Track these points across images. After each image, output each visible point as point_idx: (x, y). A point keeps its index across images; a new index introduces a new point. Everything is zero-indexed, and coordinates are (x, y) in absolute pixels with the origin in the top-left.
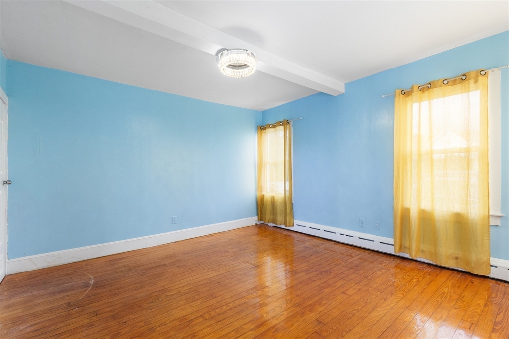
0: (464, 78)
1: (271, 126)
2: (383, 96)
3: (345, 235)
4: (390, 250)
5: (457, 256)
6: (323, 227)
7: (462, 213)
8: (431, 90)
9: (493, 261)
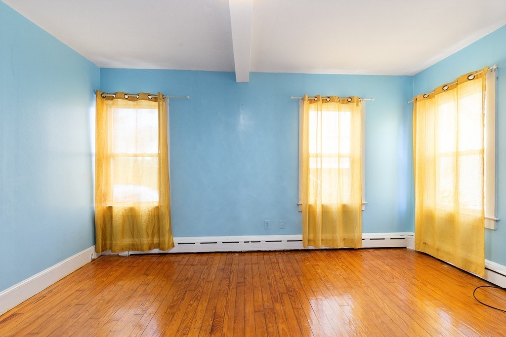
0: (350, 100)
1: (126, 97)
2: (292, 98)
3: (250, 243)
4: (299, 246)
5: (344, 238)
6: (220, 239)
7: (347, 204)
8: (329, 103)
9: (364, 236)
